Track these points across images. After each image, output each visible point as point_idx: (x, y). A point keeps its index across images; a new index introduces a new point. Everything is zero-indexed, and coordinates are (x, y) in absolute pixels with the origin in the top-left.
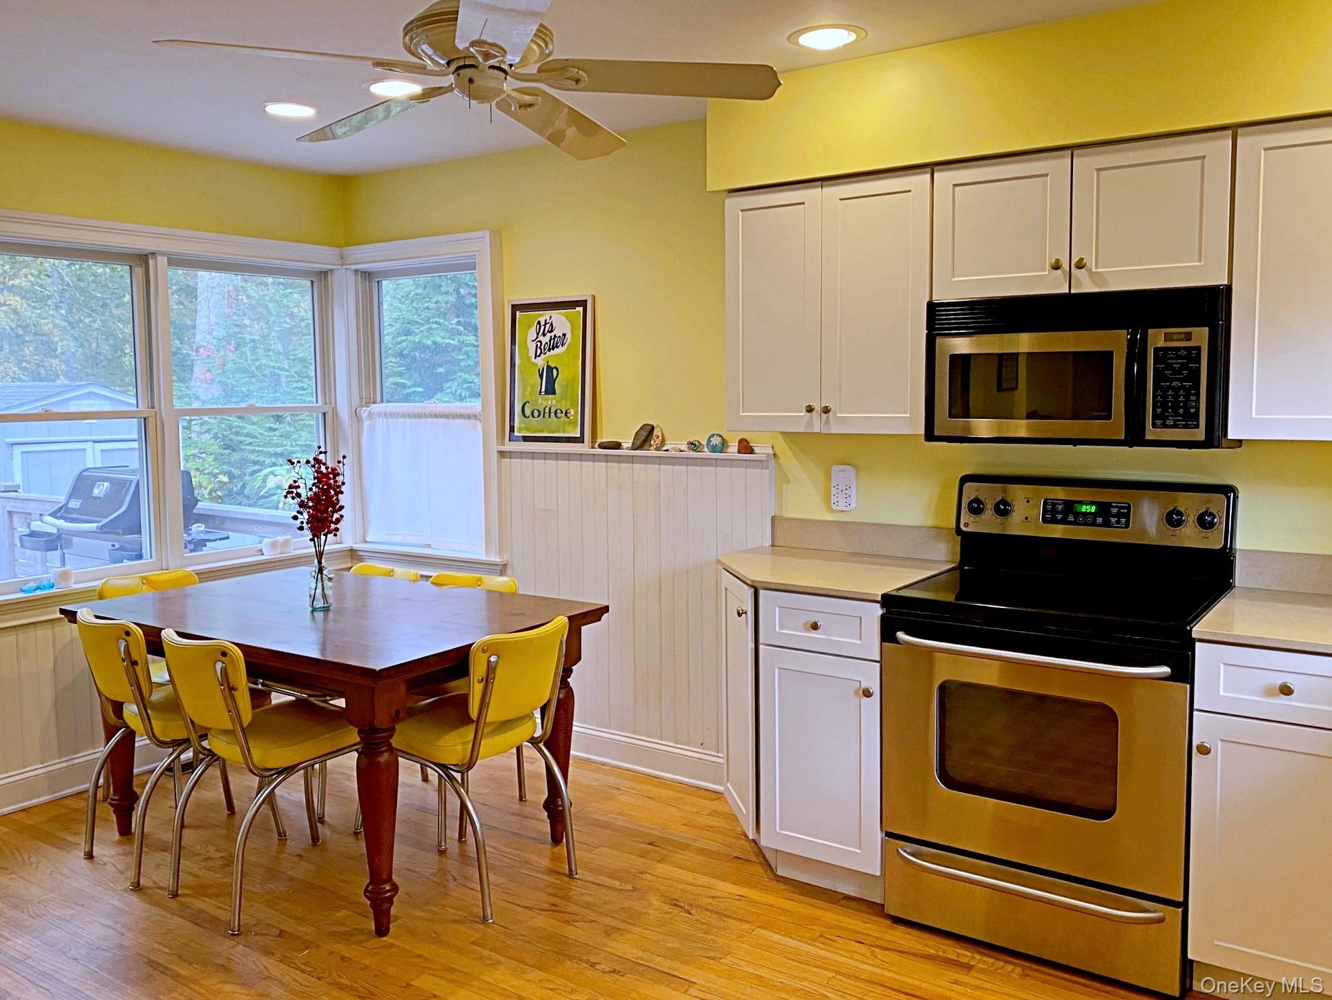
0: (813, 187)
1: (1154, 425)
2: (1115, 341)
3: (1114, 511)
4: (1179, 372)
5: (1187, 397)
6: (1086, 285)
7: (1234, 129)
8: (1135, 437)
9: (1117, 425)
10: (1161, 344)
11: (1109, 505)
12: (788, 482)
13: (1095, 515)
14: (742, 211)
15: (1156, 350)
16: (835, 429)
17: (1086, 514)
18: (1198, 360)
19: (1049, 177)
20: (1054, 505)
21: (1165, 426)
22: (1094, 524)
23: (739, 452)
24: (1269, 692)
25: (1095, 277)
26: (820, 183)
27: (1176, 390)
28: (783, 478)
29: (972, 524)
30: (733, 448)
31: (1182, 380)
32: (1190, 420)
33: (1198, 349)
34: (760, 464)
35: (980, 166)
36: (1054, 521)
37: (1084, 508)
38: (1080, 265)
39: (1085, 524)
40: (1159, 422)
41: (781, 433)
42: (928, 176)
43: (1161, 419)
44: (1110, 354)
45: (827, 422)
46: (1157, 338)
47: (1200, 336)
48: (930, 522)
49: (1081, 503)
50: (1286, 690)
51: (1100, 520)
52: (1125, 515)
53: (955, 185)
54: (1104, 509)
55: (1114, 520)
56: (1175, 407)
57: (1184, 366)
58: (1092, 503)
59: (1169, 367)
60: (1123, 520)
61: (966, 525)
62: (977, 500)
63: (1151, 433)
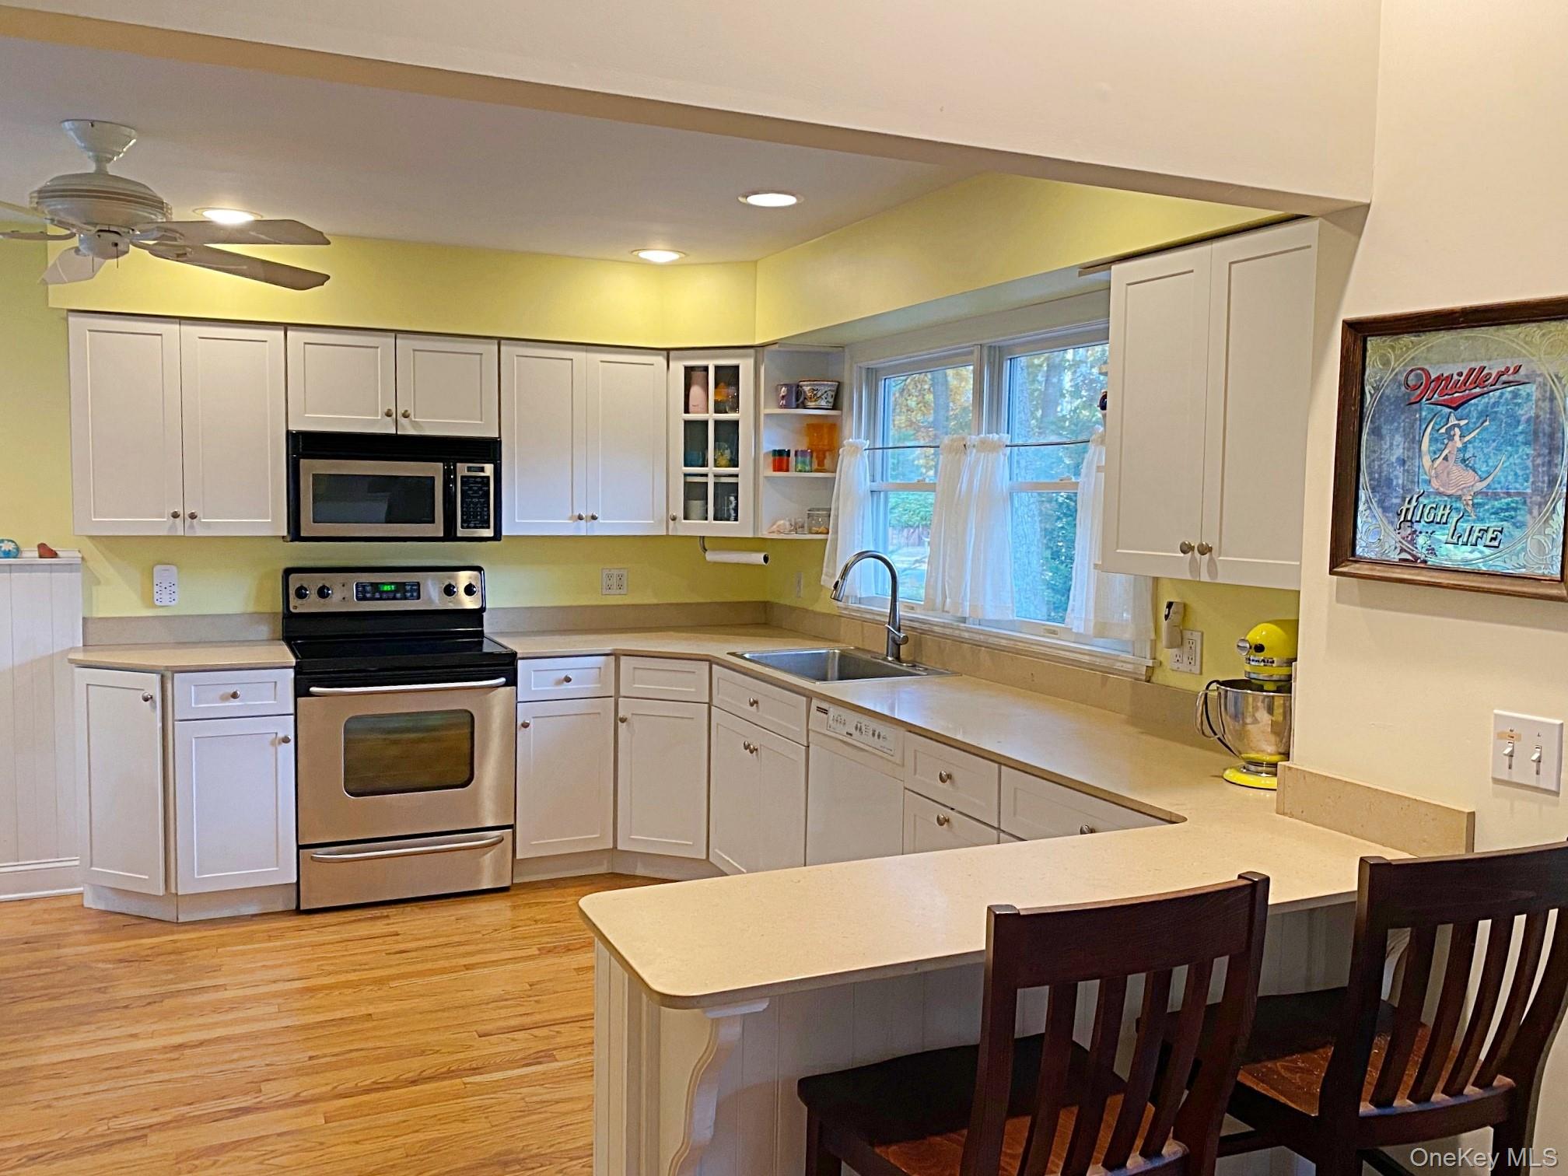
0: (172, 323)
1: (462, 527)
2: (435, 470)
3: (408, 588)
4: (476, 492)
5: (482, 508)
6: (408, 429)
7: (499, 340)
8: (450, 535)
9: (437, 529)
10: (467, 473)
11: (404, 584)
12: (99, 583)
13: (396, 591)
14: (89, 331)
15: (462, 477)
16: (200, 532)
17: (387, 592)
18: (488, 485)
19: (379, 350)
20: (364, 587)
21: (468, 527)
22: (395, 598)
23: (41, 557)
24: (559, 683)
25: (415, 424)
26: (178, 320)
27: (476, 504)
28: (92, 580)
29: (298, 606)
30: (31, 554)
31: (479, 498)
32: (485, 524)
33: (488, 478)
34: (70, 567)
35: (314, 332)
36: (364, 599)
37: (387, 588)
38: (406, 415)
39: (388, 599)
40: (465, 525)
41: (87, 536)
42: (282, 333)
43: (466, 524)
44: (433, 478)
45: (192, 527)
46: (462, 469)
47: (489, 469)
48: (251, 609)
49: (384, 584)
50: (568, 680)
51: (398, 595)
52: (416, 591)
53: (305, 343)
54: (401, 586)
55: (409, 594)
56: (475, 517)
57: (480, 489)
58: (391, 584)
59: (471, 489)
60: (415, 594)
61: (295, 607)
62: (301, 588)
63: (461, 532)
